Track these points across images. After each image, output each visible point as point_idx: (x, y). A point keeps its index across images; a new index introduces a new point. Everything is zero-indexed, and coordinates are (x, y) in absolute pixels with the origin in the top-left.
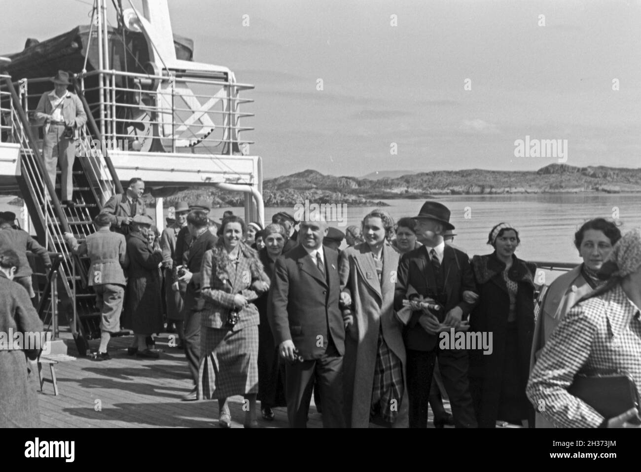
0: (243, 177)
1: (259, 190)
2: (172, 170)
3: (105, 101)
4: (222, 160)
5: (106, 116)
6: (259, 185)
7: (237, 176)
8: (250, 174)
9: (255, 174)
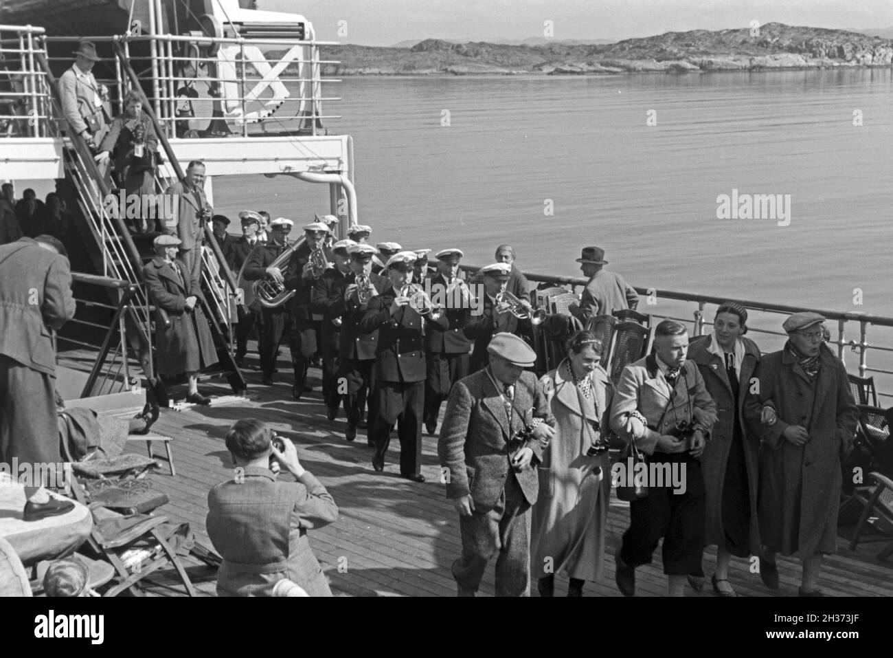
0: (330, 163)
1: (350, 178)
2: (245, 160)
3: (160, 75)
4: (305, 143)
5: (161, 95)
6: (349, 172)
7: (322, 162)
8: (338, 159)
9: (345, 159)
